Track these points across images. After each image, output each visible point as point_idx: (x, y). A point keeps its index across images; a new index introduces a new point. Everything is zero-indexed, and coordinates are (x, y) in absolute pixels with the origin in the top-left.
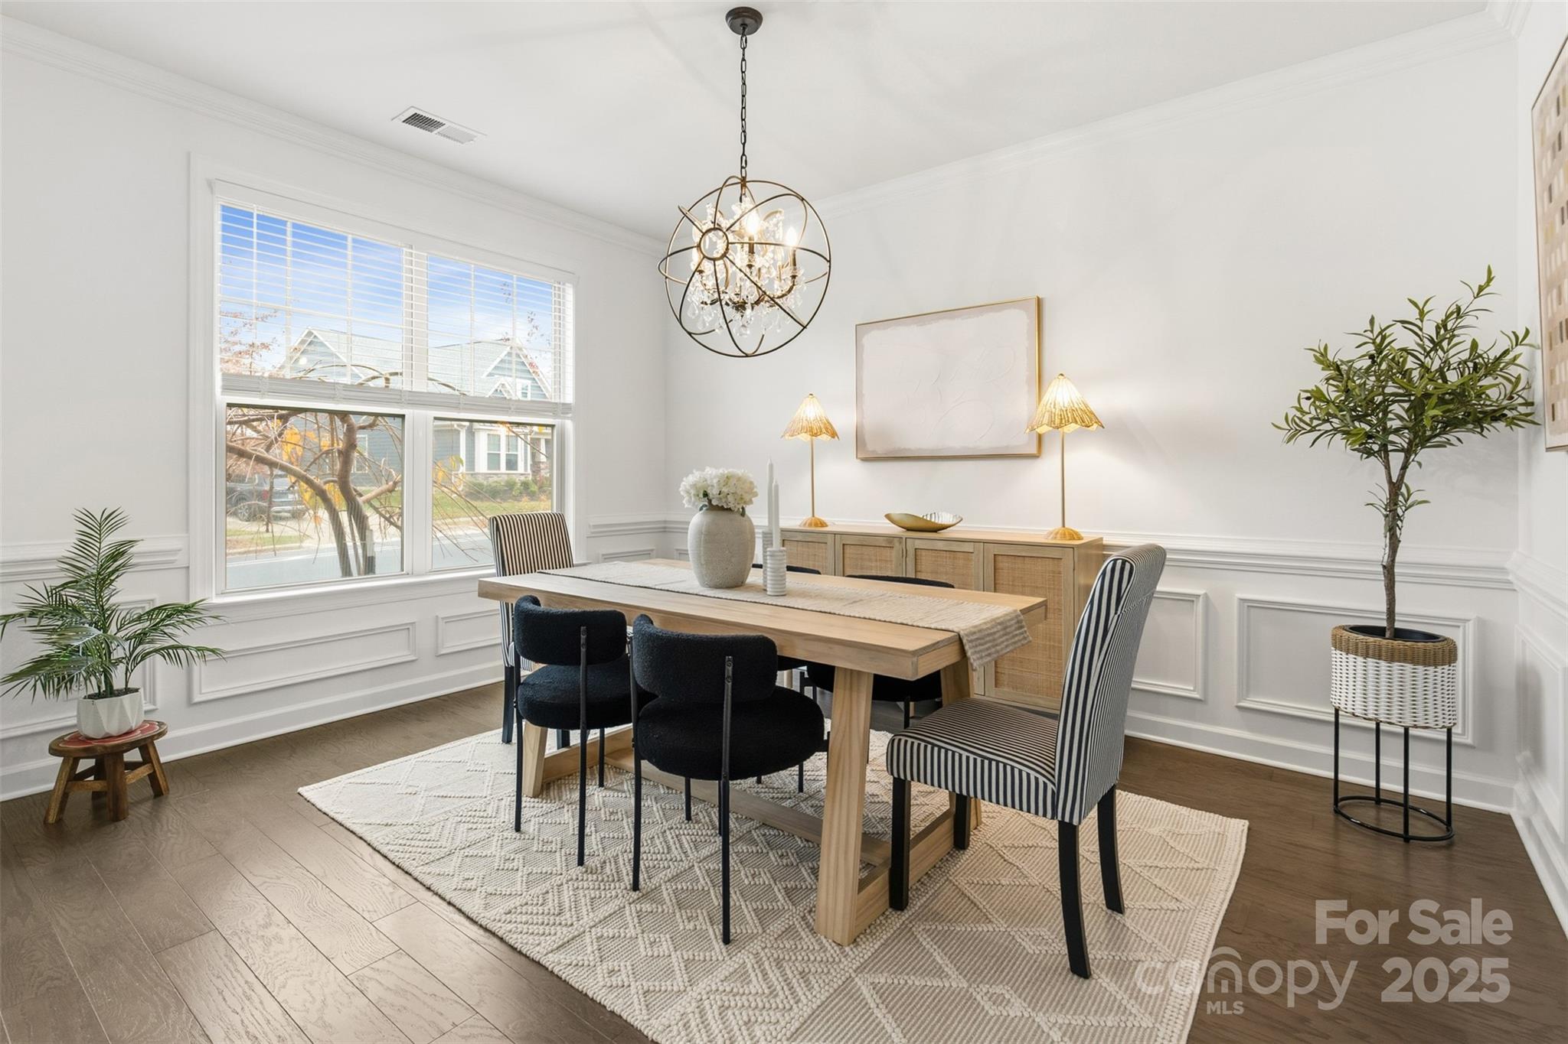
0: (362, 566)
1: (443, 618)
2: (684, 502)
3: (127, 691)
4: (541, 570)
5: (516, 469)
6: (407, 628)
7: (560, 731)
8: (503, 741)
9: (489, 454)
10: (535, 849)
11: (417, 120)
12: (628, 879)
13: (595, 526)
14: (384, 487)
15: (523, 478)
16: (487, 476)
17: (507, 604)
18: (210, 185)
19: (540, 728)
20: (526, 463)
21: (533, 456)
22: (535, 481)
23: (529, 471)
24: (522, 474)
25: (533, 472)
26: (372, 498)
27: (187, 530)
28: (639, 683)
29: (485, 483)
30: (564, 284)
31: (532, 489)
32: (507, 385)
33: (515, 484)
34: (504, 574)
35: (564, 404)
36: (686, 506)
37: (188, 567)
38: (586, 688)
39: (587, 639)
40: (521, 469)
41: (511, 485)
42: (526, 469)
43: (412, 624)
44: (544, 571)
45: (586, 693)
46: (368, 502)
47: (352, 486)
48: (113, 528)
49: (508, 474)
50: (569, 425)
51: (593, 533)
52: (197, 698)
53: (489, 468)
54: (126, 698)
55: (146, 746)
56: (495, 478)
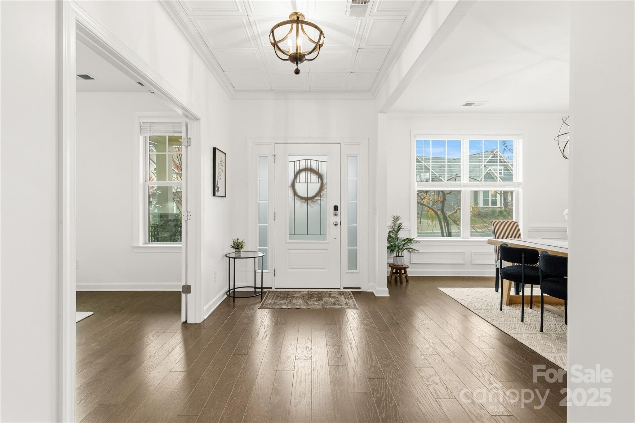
0: (447, 234)
1: (473, 253)
2: (565, 218)
3: (401, 256)
4: (508, 238)
5: (497, 206)
6: (462, 254)
7: (516, 282)
8: (495, 291)
9: (483, 199)
10: (507, 315)
11: (468, 104)
12: (539, 328)
13: (532, 227)
14: (454, 212)
15: (499, 209)
16: (482, 208)
17: (496, 246)
18: (415, 136)
19: (509, 281)
20: (501, 202)
21: (505, 199)
22: (506, 211)
23: (503, 206)
24: (499, 208)
25: (505, 206)
26: (449, 215)
27: (410, 221)
28: (542, 269)
29: (482, 211)
30: (519, 139)
31: (504, 214)
32: (492, 170)
33: (495, 211)
34: (495, 238)
35: (518, 183)
36: (566, 219)
37: (410, 230)
38: (524, 272)
39: (524, 257)
40: (498, 205)
41: (493, 212)
42: (501, 205)
43: (464, 253)
44: (510, 238)
45: (524, 273)
46: (449, 216)
47: (445, 211)
48: (399, 219)
49: (493, 207)
50: (521, 190)
51: (531, 230)
52: (412, 263)
53: (483, 205)
54: (402, 257)
55: (405, 269)
56: (487, 209)
